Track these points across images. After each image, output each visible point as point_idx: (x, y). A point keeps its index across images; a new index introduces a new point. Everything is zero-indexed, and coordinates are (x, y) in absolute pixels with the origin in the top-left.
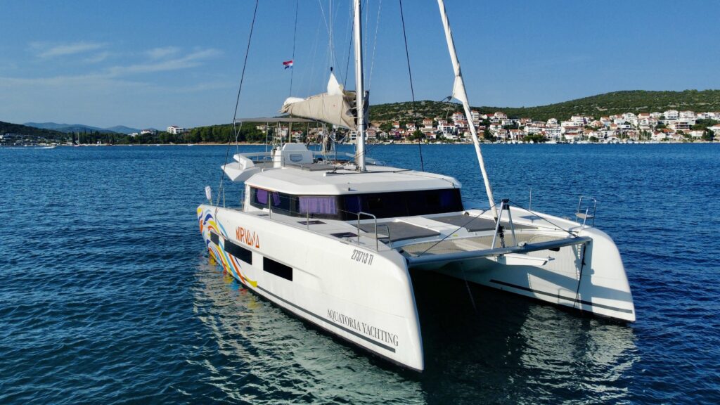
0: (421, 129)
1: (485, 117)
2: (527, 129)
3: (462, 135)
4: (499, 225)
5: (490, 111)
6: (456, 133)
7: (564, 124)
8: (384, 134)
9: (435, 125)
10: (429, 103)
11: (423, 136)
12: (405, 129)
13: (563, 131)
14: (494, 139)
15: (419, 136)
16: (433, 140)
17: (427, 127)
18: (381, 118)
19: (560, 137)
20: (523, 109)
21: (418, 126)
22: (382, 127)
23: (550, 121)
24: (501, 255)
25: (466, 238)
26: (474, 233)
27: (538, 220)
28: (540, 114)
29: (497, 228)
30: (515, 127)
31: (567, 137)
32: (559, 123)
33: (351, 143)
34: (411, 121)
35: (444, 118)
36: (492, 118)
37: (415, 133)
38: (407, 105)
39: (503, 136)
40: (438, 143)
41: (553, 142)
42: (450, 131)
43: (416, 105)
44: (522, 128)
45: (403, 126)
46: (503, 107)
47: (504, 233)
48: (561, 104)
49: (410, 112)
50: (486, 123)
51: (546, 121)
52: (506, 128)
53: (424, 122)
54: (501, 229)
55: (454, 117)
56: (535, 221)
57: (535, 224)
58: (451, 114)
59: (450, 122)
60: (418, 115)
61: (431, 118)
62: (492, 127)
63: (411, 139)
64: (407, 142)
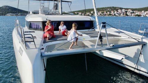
0: (111, 13)
1: (126, 10)
2: (136, 13)
3: (120, 15)
4: (100, 35)
5: (127, 9)
6: (119, 14)
7: (146, 12)
8: (102, 14)
9: (114, 12)
10: (113, 7)
11: (111, 15)
12: (107, 13)
13: (145, 14)
14: (128, 15)
15: (110, 15)
16: (113, 16)
17: (112, 13)
18: (102, 11)
19: (145, 15)
20: (136, 9)
21: (110, 12)
22: (102, 13)
23: (142, 11)
24: (100, 51)
25: (89, 40)
26: (93, 38)
27: (121, 33)
28: (140, 10)
29: (99, 36)
30: (133, 13)
31: (146, 15)
32: (145, 12)
33: (94, 16)
34: (109, 11)
35: (116, 11)
36: (128, 11)
37: (109, 14)
38: (108, 8)
39: (130, 15)
40: (114, 16)
41: (143, 16)
42: (117, 14)
43: (110, 8)
44: (135, 13)
45: (106, 12)
46: (131, 8)
47: (103, 40)
48: (146, 7)
49: (109, 9)
50: (126, 12)
51: (141, 11)
52: (131, 13)
53: (112, 12)
54: (101, 38)
55: (119, 10)
56: (120, 33)
57: (120, 35)
58: (118, 10)
59: (118, 11)
60: (110, 10)
61: (113, 10)
62: (128, 13)
63: (108, 15)
64: (107, 16)
